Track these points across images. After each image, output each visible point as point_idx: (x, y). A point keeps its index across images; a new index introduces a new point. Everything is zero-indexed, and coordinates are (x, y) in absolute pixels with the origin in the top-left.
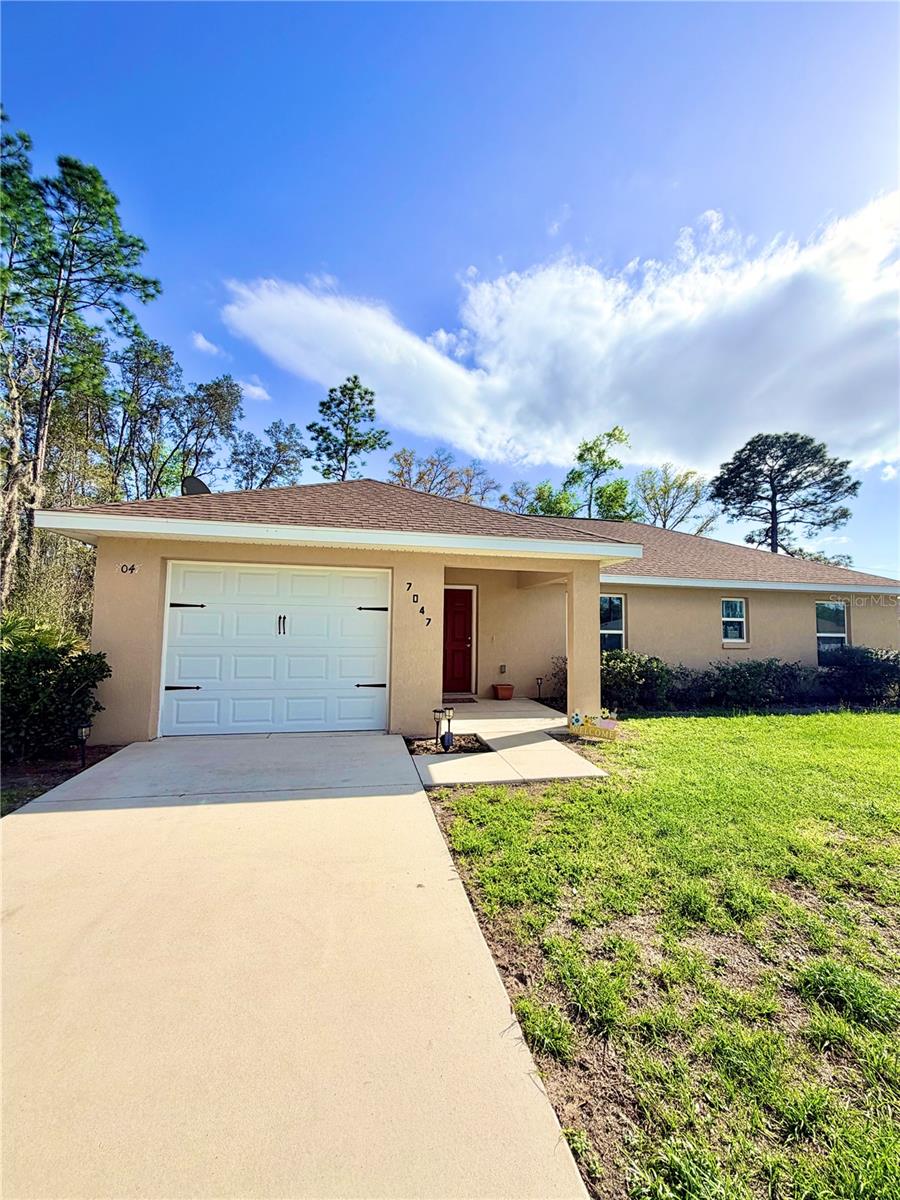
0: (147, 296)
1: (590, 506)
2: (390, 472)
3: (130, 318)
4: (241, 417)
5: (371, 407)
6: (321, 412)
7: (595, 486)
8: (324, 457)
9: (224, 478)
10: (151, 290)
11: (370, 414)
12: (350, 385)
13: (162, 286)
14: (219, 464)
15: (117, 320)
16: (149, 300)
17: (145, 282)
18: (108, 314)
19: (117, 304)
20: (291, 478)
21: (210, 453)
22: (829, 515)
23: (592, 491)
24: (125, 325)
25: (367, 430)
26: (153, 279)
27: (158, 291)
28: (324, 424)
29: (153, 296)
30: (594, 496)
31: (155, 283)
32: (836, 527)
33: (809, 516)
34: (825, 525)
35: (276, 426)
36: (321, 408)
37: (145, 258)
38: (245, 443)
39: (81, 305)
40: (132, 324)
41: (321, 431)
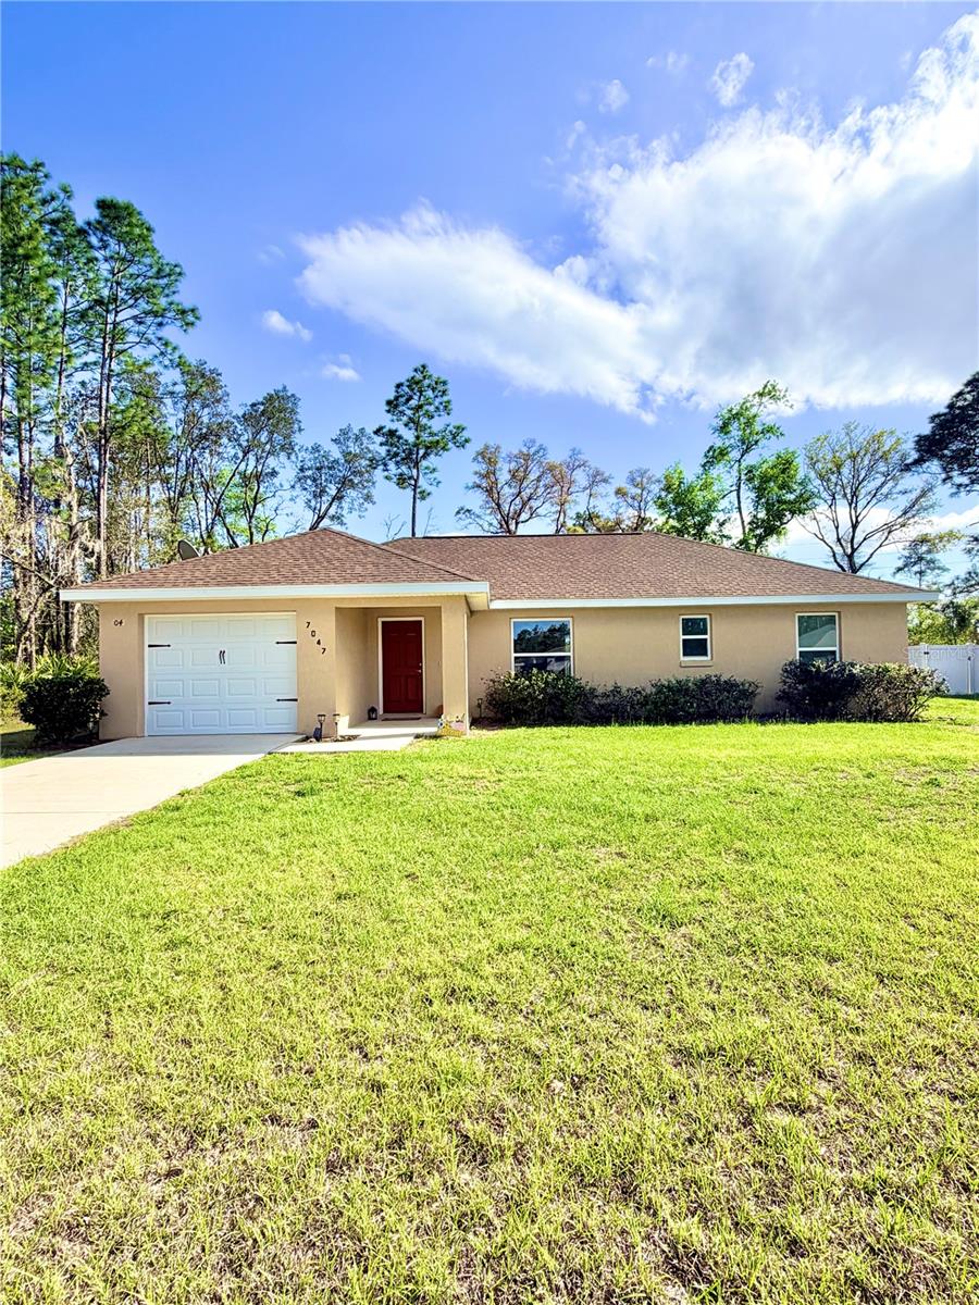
0: (187, 324)
1: (738, 491)
2: (476, 473)
3: (175, 349)
4: (300, 430)
5: (445, 398)
6: (388, 411)
7: (744, 465)
8: (392, 465)
9: (291, 500)
10: (190, 318)
11: (446, 407)
12: (419, 376)
13: (200, 312)
14: (281, 486)
15: (162, 353)
16: (190, 329)
17: (183, 312)
18: (153, 350)
19: (160, 339)
20: (366, 491)
21: (274, 473)
23: (739, 471)
24: (170, 357)
25: (442, 427)
26: (191, 307)
27: (197, 318)
28: (393, 426)
29: (192, 324)
30: (743, 477)
31: (193, 311)
35: (344, 432)
36: (387, 408)
37: (182, 286)
38: (312, 456)
39: (127, 346)
40: (176, 355)
41: (392, 433)
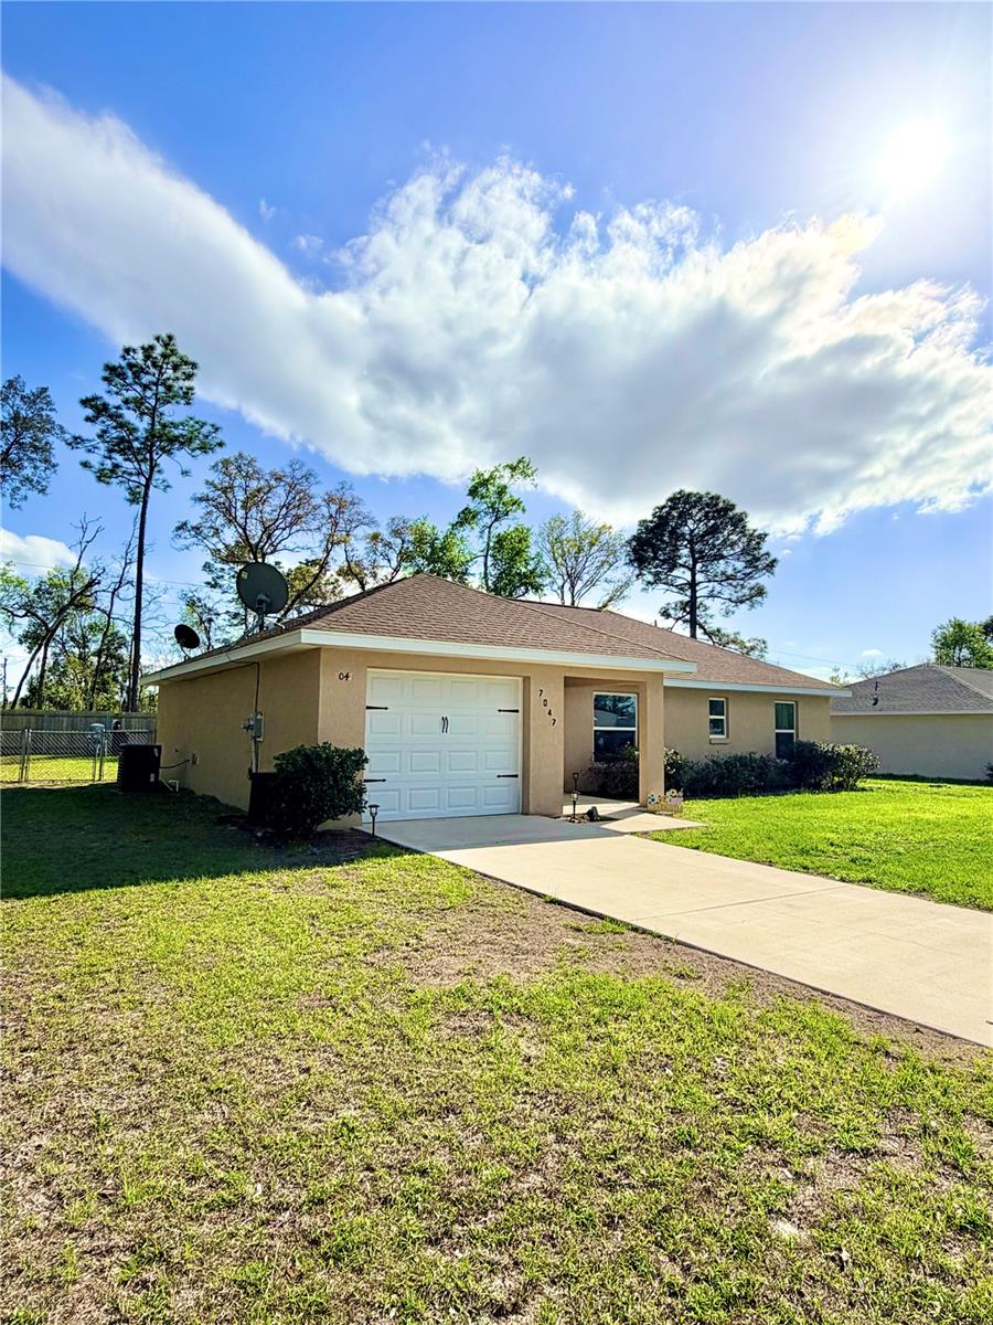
1: (486, 557)
5: (188, 384)
6: (105, 379)
7: (495, 532)
11: (186, 394)
12: (160, 347)
22: (746, 591)
23: (489, 537)
25: (179, 419)
28: (110, 400)
30: (492, 545)
32: (752, 606)
33: (727, 592)
34: (742, 602)
36: (107, 375)
